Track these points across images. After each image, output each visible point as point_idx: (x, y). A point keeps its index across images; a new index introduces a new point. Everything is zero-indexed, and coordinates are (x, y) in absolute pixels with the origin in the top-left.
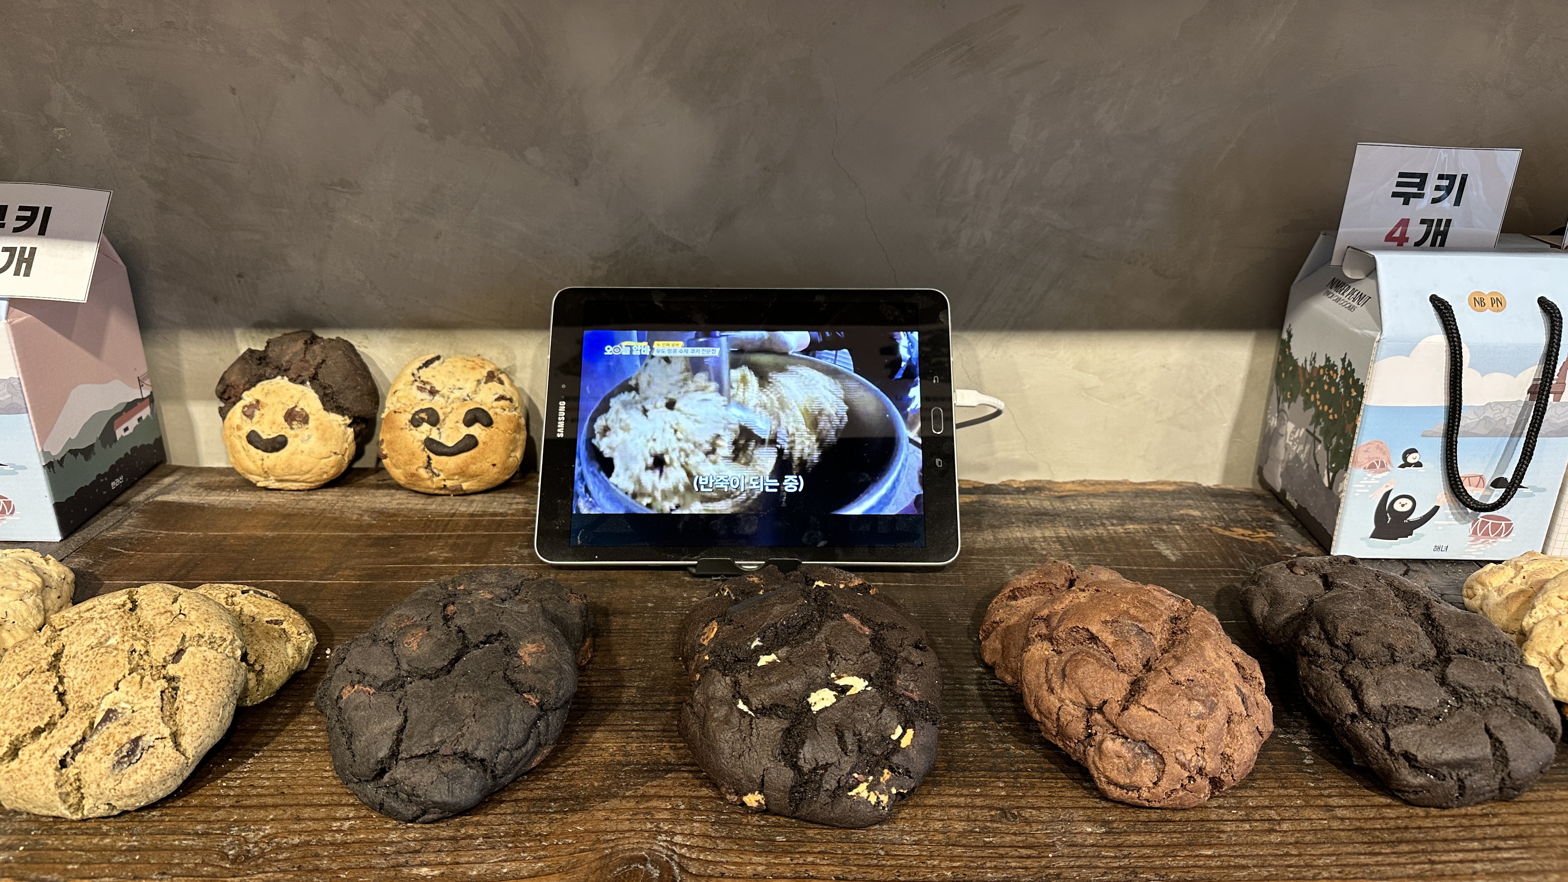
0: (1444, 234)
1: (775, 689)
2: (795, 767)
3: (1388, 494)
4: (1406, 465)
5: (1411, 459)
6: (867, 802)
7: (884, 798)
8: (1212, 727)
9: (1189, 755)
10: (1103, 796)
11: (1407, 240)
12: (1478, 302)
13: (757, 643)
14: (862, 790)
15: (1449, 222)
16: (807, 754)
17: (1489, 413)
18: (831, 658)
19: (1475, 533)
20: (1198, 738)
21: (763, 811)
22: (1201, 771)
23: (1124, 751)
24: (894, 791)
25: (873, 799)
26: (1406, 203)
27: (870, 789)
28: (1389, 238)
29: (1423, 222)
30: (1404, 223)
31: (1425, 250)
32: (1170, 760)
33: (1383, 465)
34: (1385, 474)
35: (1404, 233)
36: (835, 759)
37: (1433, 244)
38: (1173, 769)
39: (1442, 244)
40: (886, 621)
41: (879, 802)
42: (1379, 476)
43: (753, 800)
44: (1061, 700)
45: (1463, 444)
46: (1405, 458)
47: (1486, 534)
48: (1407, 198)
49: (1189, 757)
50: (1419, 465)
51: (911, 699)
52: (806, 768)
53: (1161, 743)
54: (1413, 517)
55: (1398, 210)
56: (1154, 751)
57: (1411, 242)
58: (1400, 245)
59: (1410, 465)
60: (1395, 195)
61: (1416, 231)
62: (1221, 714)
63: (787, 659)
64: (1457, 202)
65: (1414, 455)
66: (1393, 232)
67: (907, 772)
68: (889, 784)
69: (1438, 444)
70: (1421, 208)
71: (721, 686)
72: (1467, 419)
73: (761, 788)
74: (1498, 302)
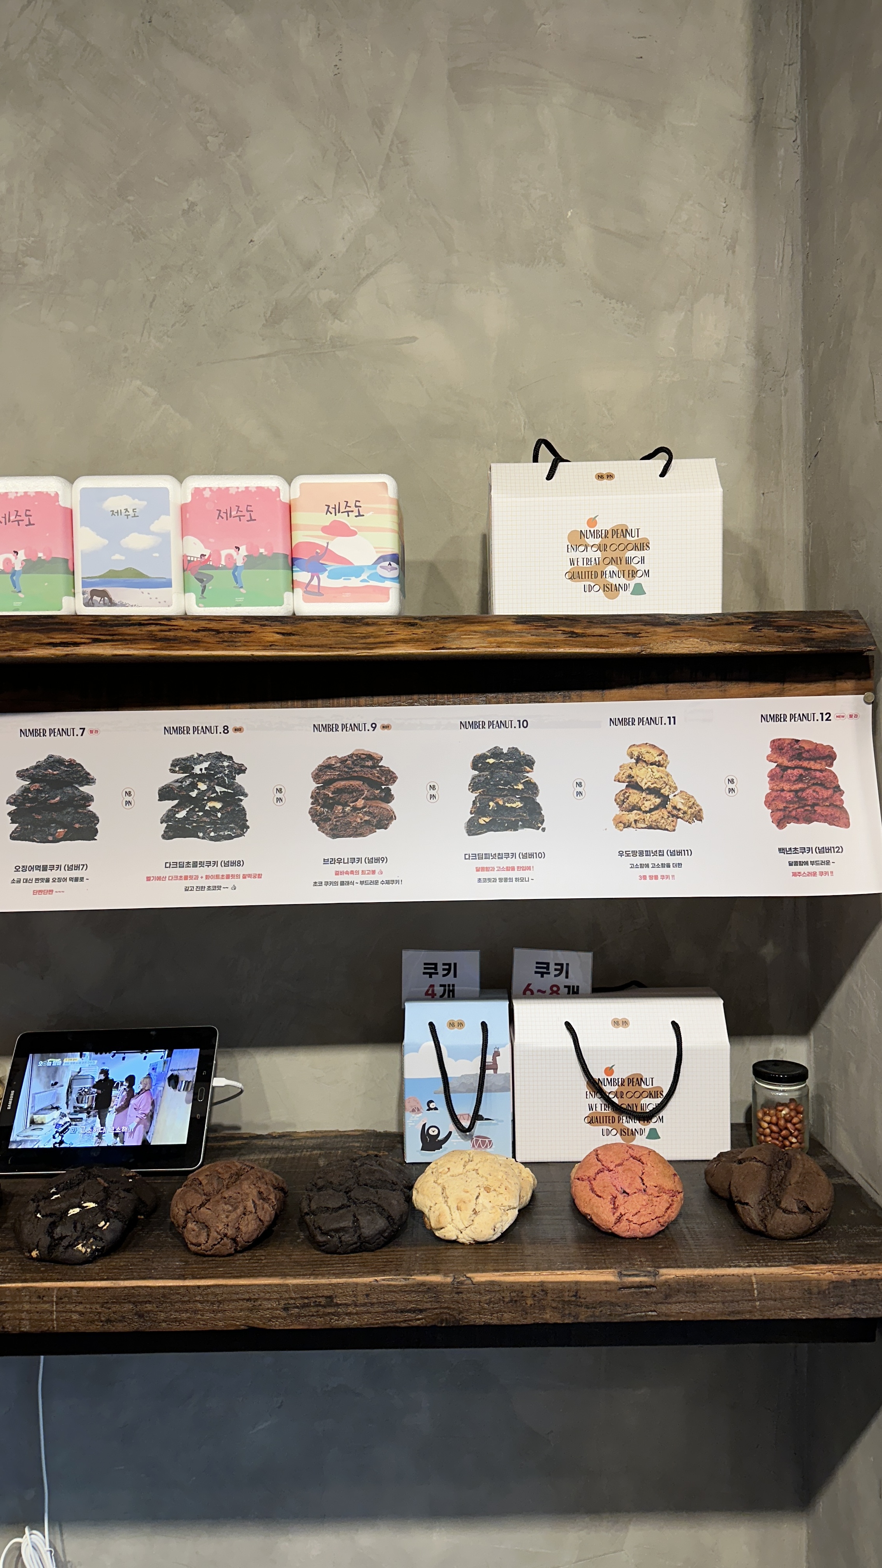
0: (453, 991)
1: (53, 1207)
2: (52, 1237)
3: (424, 1125)
4: (430, 1109)
5: (432, 1105)
6: (81, 1251)
7: (89, 1250)
8: (233, 1216)
9: (221, 1227)
10: (189, 1250)
11: (435, 995)
12: (451, 1025)
13: (54, 1190)
14: (80, 1247)
15: (453, 985)
16: (59, 1231)
17: (463, 1081)
18: (83, 1195)
19: (473, 1146)
20: (225, 1220)
21: (37, 1259)
22: (225, 1235)
23: (195, 1228)
24: (94, 1247)
25: (84, 1250)
26: (431, 977)
27: (82, 1246)
28: (427, 994)
29: (441, 986)
30: (432, 986)
31: (445, 1000)
32: (212, 1230)
33: (418, 1110)
34: (420, 1115)
35: (433, 991)
36: (70, 1234)
37: (449, 996)
38: (214, 1234)
39: (453, 996)
40: (114, 1180)
41: (86, 1251)
42: (418, 1115)
43: (34, 1254)
44: (178, 1209)
45: (453, 1096)
46: (428, 1106)
47: (479, 1146)
48: (431, 975)
49: (220, 1228)
50: (436, 1109)
51: (113, 1211)
52: (56, 1237)
53: (209, 1223)
54: (440, 1138)
55: (427, 981)
56: (207, 1226)
57: (438, 996)
58: (433, 997)
59: (432, 1109)
60: (424, 973)
61: (439, 990)
62: (240, 1211)
63: (64, 1196)
64: (455, 976)
65: (432, 1104)
66: (428, 991)
67: (101, 1239)
68: (92, 1244)
69: (442, 1096)
70: (438, 980)
71: (32, 1207)
72: (452, 1085)
73: (37, 1247)
74: (461, 1024)
